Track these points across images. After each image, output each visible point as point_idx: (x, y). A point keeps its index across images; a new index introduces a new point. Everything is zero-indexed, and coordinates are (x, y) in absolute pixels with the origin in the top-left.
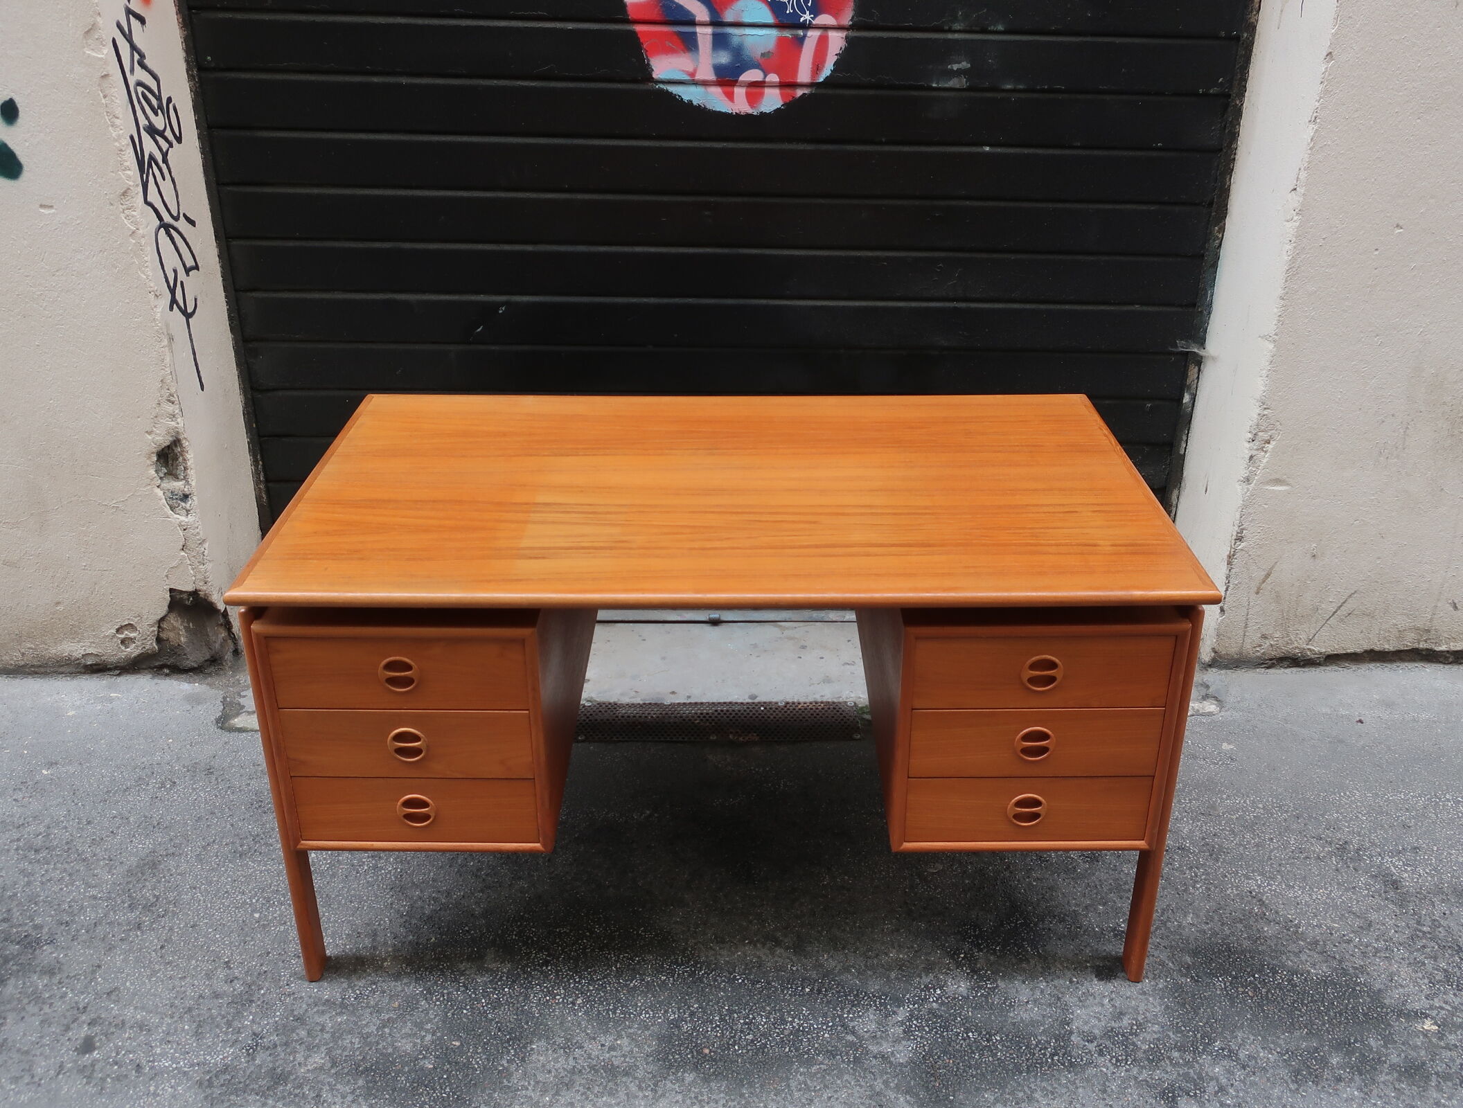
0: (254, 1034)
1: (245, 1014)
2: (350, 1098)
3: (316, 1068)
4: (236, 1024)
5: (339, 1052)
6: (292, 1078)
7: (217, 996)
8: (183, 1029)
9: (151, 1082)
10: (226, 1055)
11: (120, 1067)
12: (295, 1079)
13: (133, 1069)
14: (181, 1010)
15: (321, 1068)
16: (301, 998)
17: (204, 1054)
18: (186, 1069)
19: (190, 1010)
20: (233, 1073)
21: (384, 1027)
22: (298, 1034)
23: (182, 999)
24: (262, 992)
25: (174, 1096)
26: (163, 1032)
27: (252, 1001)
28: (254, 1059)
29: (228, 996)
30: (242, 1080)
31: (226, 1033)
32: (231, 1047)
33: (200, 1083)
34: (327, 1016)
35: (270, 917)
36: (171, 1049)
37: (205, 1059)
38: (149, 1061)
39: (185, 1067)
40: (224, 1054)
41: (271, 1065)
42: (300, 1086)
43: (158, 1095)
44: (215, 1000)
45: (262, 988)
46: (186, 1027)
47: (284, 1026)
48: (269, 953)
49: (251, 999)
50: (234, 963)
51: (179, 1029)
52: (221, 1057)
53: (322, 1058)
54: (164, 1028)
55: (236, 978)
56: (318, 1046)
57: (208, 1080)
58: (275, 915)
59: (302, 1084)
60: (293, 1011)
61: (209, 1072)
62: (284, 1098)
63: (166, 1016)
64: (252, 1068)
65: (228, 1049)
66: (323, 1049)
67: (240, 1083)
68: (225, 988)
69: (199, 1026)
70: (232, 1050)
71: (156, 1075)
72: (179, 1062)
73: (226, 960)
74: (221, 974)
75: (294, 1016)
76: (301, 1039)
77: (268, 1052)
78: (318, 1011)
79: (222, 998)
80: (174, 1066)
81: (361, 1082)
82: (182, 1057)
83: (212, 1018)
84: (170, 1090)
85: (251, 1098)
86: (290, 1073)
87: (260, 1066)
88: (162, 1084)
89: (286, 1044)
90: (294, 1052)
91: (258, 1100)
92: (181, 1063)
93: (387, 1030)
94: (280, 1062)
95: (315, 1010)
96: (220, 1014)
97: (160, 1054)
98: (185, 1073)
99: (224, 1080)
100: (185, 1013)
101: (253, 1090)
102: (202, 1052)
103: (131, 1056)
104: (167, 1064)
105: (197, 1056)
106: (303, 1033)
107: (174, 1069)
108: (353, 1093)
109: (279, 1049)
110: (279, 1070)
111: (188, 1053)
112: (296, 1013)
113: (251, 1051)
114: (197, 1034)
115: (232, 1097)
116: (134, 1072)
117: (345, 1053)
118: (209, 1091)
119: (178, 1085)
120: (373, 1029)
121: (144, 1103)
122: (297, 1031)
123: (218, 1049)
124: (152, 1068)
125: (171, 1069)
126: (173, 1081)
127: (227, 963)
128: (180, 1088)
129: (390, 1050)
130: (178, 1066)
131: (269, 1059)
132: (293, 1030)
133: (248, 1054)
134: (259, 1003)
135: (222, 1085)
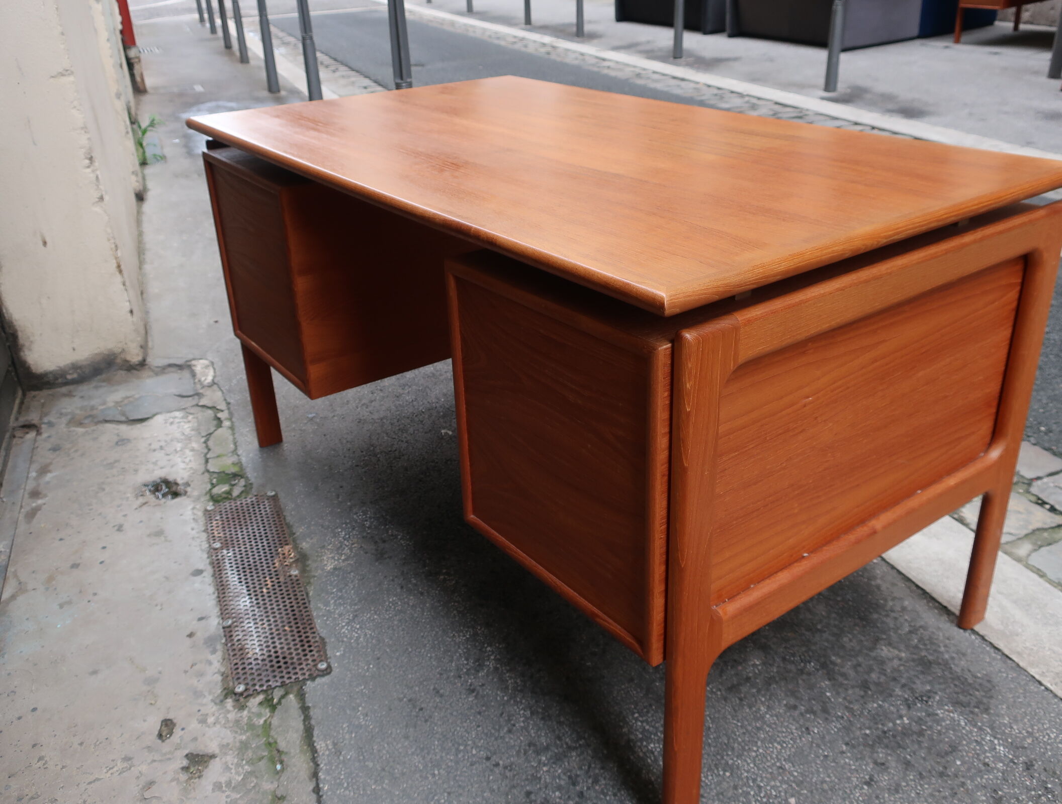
0: (909, 707)
1: (900, 728)
2: (893, 615)
3: (894, 648)
4: (915, 727)
5: (865, 643)
6: (915, 657)
7: (908, 764)
8: (963, 763)
9: (1026, 746)
10: (947, 713)
11: (1046, 782)
12: (914, 654)
13: (1036, 770)
14: (949, 782)
15: (890, 644)
16: (845, 699)
17: (964, 728)
18: (989, 730)
19: (942, 775)
20: (955, 696)
21: (818, 630)
22: (879, 678)
23: (940, 791)
24: (868, 732)
25: (1016, 721)
26: (982, 778)
27: (885, 732)
28: (930, 691)
29: (899, 755)
30: (952, 686)
31: (930, 728)
32: (937, 715)
33: (987, 710)
34: (844, 670)
35: (784, 786)
36: (988, 757)
37: (966, 724)
38: (1014, 763)
39: (988, 733)
40: (947, 714)
41: (921, 677)
42: (916, 647)
43: (1028, 732)
44: (913, 762)
45: (866, 734)
46: (958, 763)
47: (881, 693)
48: (826, 757)
49: (883, 735)
50: (863, 778)
51: (966, 766)
52: (952, 715)
53: (882, 650)
54: (979, 779)
55: (876, 763)
56: (875, 659)
57: (978, 708)
58: (778, 784)
59: (913, 647)
60: (863, 697)
61: (972, 712)
62: (935, 651)
63: (967, 790)
64: (937, 687)
65: (941, 715)
66: (873, 654)
67: (955, 685)
68: (893, 764)
69: (947, 753)
70: (939, 712)
71: (1016, 747)
72: (990, 740)
73: (865, 787)
74: (884, 780)
75: (865, 692)
76: (880, 673)
77: (914, 686)
78: (847, 679)
79: (905, 758)
80: (996, 742)
81: (875, 616)
82: (984, 743)
83: (929, 749)
84: (1015, 727)
85: (958, 670)
86: (913, 660)
87: (930, 682)
88: (1019, 737)
89: (894, 679)
90: (895, 670)
91: (954, 664)
92: (988, 738)
93: (819, 627)
94: (912, 673)
95: (846, 682)
96: (921, 747)
97: (1002, 761)
98: (992, 728)
99: (966, 696)
100: (948, 776)
101: (951, 673)
102: (964, 731)
103: (1028, 783)
104: (1002, 748)
105: (971, 732)
106: (874, 676)
107: (999, 739)
108: (887, 616)
109: (903, 681)
110: (920, 668)
111: (976, 741)
112: (862, 693)
113: (925, 698)
114: (954, 748)
115: (970, 681)
116: (1035, 768)
117: (863, 638)
118: (985, 700)
119: (1005, 725)
120: (825, 635)
121: (1044, 737)
122: (876, 681)
123: (948, 722)
124: (1017, 757)
125: (1001, 742)
126: (1007, 731)
127: (868, 784)
128: (1006, 722)
129: (834, 615)
130: (992, 739)
131: (918, 682)
132: (878, 684)
133: (929, 697)
134: (880, 726)
135: (971, 695)
